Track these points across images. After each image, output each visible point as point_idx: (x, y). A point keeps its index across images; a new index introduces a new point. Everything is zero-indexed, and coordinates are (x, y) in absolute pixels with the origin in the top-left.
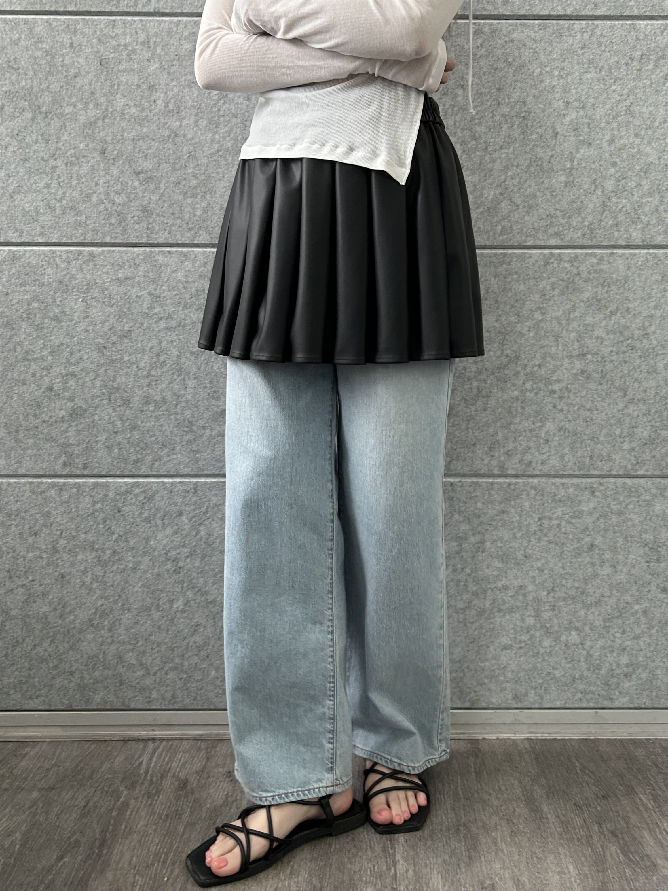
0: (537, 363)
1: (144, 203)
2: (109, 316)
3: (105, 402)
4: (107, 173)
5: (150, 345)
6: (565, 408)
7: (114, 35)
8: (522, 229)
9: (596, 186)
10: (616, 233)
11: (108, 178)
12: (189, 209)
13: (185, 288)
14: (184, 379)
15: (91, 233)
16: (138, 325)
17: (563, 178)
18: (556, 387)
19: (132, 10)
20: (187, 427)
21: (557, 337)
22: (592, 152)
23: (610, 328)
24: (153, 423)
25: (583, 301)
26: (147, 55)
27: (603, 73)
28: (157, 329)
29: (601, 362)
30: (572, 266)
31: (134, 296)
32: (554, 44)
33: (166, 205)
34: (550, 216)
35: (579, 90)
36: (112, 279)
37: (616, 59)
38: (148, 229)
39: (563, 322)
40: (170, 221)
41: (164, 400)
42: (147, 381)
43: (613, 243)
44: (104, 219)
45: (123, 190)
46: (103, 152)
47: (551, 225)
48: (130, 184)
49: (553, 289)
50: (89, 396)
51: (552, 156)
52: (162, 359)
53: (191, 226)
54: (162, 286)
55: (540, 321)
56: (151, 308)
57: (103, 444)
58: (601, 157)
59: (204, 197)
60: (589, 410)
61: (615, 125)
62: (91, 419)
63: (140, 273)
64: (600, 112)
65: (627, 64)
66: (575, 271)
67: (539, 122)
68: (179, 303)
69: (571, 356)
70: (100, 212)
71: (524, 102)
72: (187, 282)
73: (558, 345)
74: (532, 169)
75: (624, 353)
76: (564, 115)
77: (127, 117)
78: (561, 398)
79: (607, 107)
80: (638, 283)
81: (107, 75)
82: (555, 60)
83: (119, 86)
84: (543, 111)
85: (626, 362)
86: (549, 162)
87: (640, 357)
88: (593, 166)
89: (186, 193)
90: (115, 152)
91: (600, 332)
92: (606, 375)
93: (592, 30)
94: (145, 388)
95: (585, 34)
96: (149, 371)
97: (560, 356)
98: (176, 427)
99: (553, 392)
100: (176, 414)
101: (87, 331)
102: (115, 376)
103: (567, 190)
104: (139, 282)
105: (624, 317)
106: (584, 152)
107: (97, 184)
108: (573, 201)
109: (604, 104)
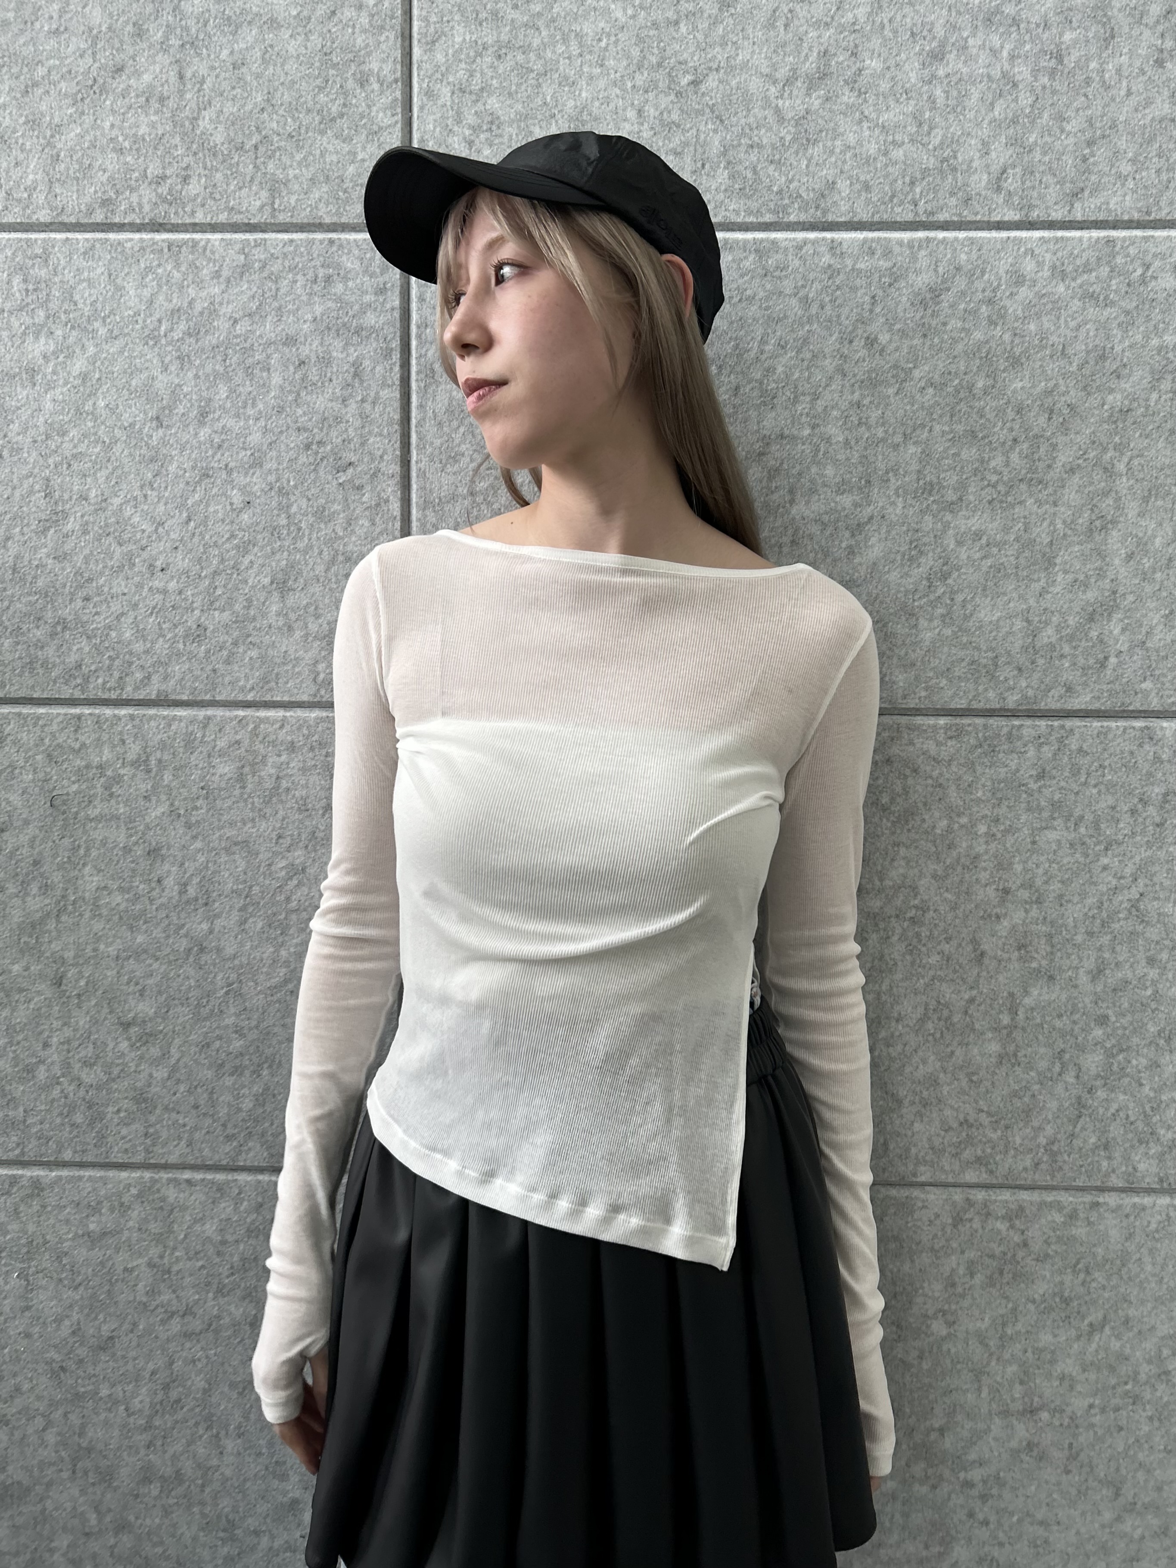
0: (937, 1426)
1: (138, 1084)
2: (71, 1306)
3: (65, 1475)
4: (65, 1024)
5: (151, 1366)
6: (993, 1518)
7: (77, 746)
8: (908, 1150)
9: (1063, 1066)
10: (1105, 1164)
11: (68, 1032)
12: (227, 1097)
13: (219, 1254)
14: (217, 1436)
15: (34, 1143)
16: (126, 1326)
17: (994, 1047)
18: (976, 1475)
19: (113, 695)
20: (224, 1530)
21: (978, 1374)
22: (1056, 994)
23: (1089, 1358)
24: (157, 1521)
25: (1034, 1301)
26: (145, 786)
27: (1082, 830)
28: (163, 1336)
29: (1069, 1426)
30: (1012, 1227)
31: (120, 1269)
32: (979, 769)
33: (182, 1088)
34: (965, 1123)
35: (1030, 864)
36: (76, 1234)
37: (1111, 801)
38: (146, 1135)
39: (991, 1343)
40: (190, 1121)
41: (179, 1476)
42: (145, 1437)
43: (1099, 1184)
44: (61, 1114)
45: (98, 1057)
46: (58, 982)
47: (970, 1141)
48: (111, 1045)
49: (972, 1275)
50: (35, 1462)
51: (972, 1000)
52: (174, 1394)
53: (230, 1131)
54: (175, 1249)
55: (943, 1339)
56: (152, 1292)
57: (64, 1555)
58: (1074, 1005)
59: (257, 1073)
60: (1041, 1523)
61: (1106, 939)
62: (39, 1507)
63: (131, 1223)
64: (1074, 912)
65: (1133, 812)
66: (1017, 1238)
67: (945, 931)
68: (208, 1284)
69: (1005, 1413)
70: (53, 1100)
71: (914, 889)
72: (224, 1242)
73: (979, 1390)
74: (930, 1026)
75: (1117, 1409)
76: (998, 917)
77: (105, 912)
78: (984, 1498)
79: (1090, 901)
80: (1149, 1268)
81: (65, 827)
82: (979, 801)
83: (88, 849)
84: (954, 908)
85: (1121, 1429)
86: (966, 1013)
87: (1151, 1419)
88: (1058, 1023)
89: (222, 1065)
90: (82, 983)
91: (1068, 1366)
92: (1078, 1455)
93: (1060, 740)
94: (143, 1452)
95: (1045, 748)
96: (151, 1418)
97: (984, 1410)
98: (203, 1529)
99: (968, 1484)
100: (202, 1503)
101: (28, 1335)
102: (83, 1426)
103: (1004, 1070)
104: (129, 1239)
105: (1118, 1337)
106: (1038, 994)
107: (46, 1045)
108: (1015, 1094)
109: (1083, 895)
